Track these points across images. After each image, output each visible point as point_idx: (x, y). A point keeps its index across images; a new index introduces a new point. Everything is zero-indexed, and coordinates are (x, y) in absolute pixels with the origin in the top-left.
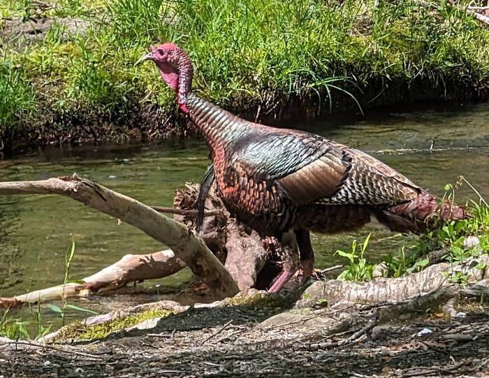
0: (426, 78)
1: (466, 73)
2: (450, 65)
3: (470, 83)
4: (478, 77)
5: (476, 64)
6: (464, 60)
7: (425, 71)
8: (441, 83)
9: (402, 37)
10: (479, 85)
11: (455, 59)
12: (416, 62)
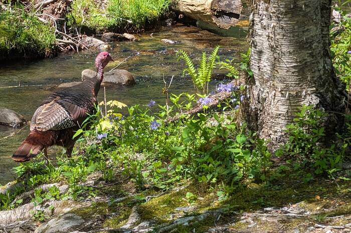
0: (16, 49)
1: (34, 46)
2: (27, 42)
3: (36, 51)
4: (40, 47)
5: (39, 42)
6: (33, 40)
7: (16, 45)
8: (23, 51)
9: (5, 29)
10: (40, 51)
11: (29, 40)
12: (11, 41)
